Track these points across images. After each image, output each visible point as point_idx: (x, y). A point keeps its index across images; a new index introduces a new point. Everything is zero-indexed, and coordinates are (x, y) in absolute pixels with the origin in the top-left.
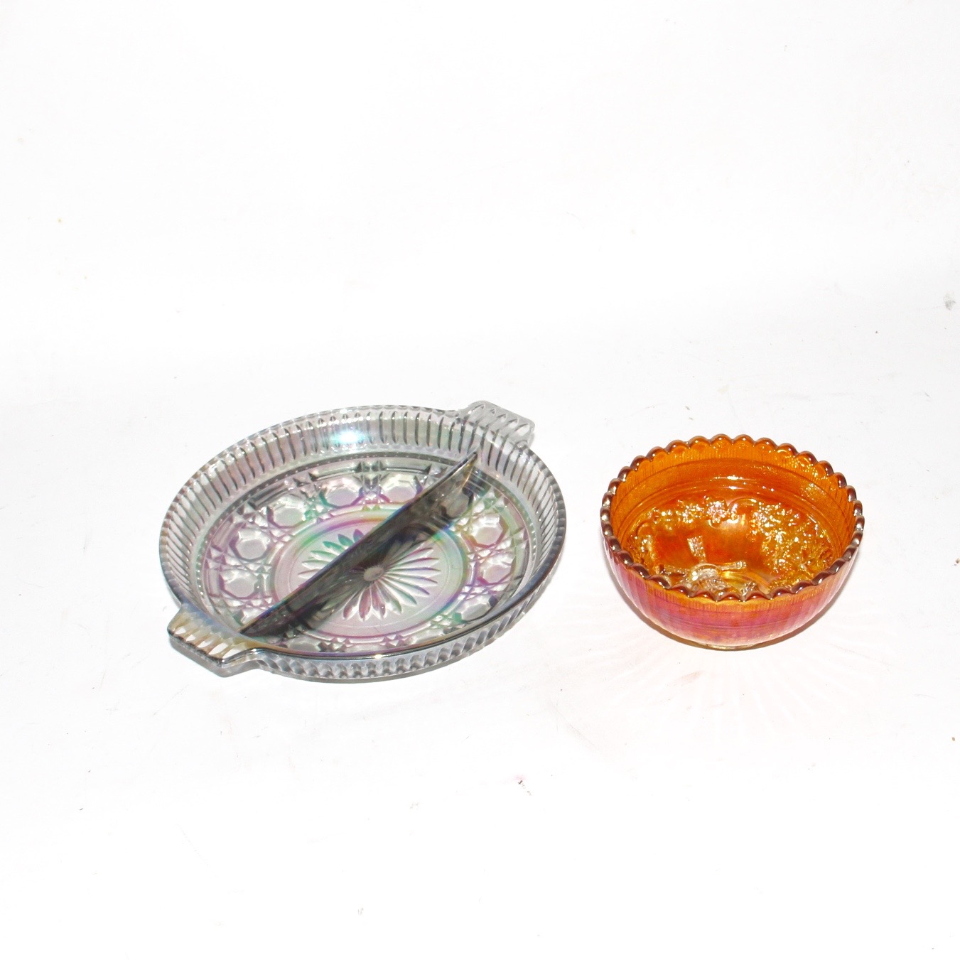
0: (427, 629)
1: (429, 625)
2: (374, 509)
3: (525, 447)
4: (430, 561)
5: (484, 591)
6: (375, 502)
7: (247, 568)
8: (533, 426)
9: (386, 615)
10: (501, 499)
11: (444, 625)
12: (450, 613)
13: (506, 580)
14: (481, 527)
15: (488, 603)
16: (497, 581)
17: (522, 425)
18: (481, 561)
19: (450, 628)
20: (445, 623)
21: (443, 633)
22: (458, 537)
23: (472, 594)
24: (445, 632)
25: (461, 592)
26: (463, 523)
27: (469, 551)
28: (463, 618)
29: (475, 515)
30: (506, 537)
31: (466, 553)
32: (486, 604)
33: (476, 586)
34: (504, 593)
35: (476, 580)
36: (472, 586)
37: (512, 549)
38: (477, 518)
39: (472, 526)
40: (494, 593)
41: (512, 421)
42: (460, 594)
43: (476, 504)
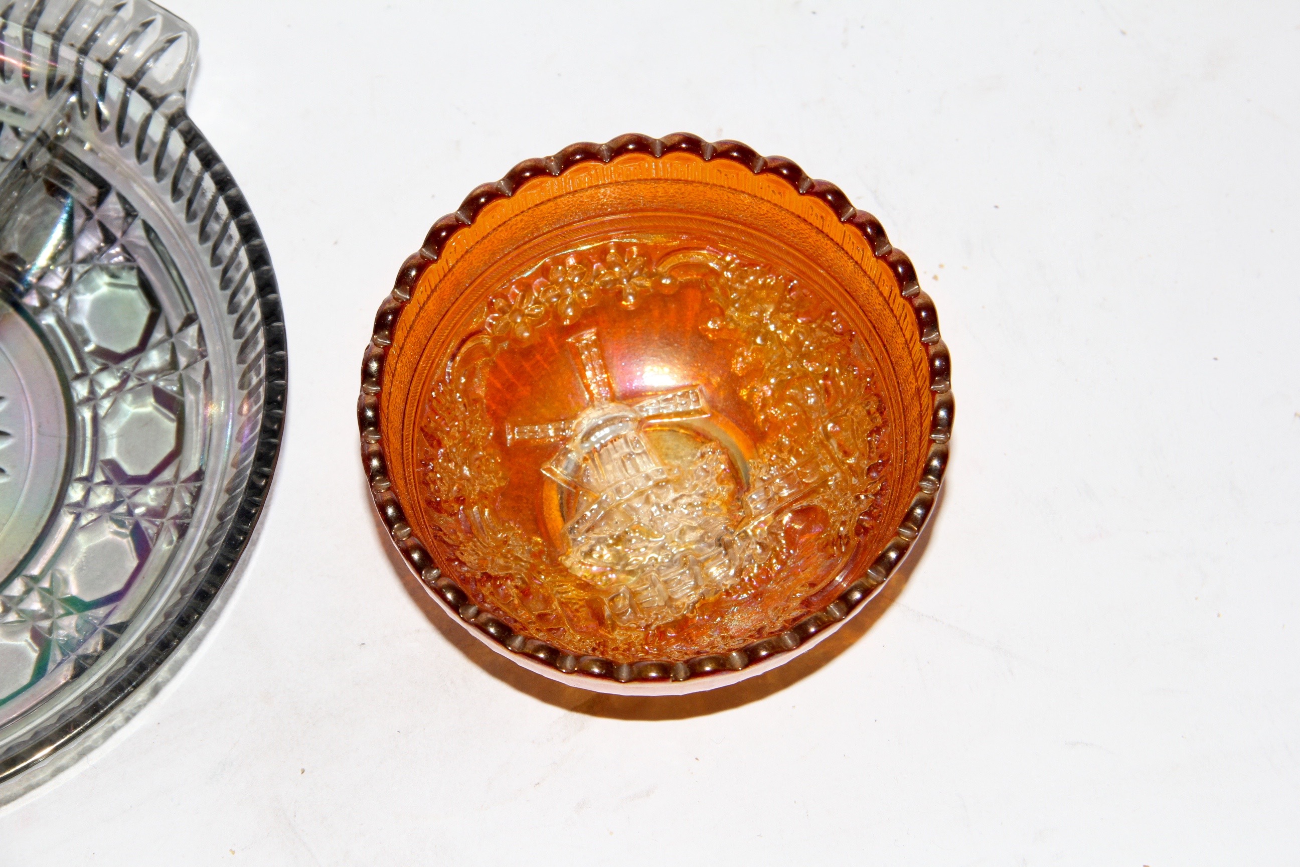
3: (182, 112)
5: (115, 504)
8: (194, 40)
10: (138, 222)
11: (33, 611)
12: (43, 573)
13: (167, 474)
14: (98, 293)
15: (128, 542)
16: (146, 471)
17: (171, 41)
18: (106, 404)
19: (46, 624)
20: (35, 604)
21: (30, 640)
22: (49, 326)
23: (92, 510)
24: (37, 636)
25: (66, 502)
26: (55, 282)
27: (78, 370)
28: (74, 590)
29: (83, 261)
30: (159, 334)
31: (70, 375)
32: (127, 543)
33: (99, 484)
34: (164, 520)
35: (98, 464)
36: (89, 484)
37: (175, 376)
38: (86, 272)
39: (77, 292)
40: (144, 515)
41: (146, 25)
42: (64, 510)
43: (82, 231)
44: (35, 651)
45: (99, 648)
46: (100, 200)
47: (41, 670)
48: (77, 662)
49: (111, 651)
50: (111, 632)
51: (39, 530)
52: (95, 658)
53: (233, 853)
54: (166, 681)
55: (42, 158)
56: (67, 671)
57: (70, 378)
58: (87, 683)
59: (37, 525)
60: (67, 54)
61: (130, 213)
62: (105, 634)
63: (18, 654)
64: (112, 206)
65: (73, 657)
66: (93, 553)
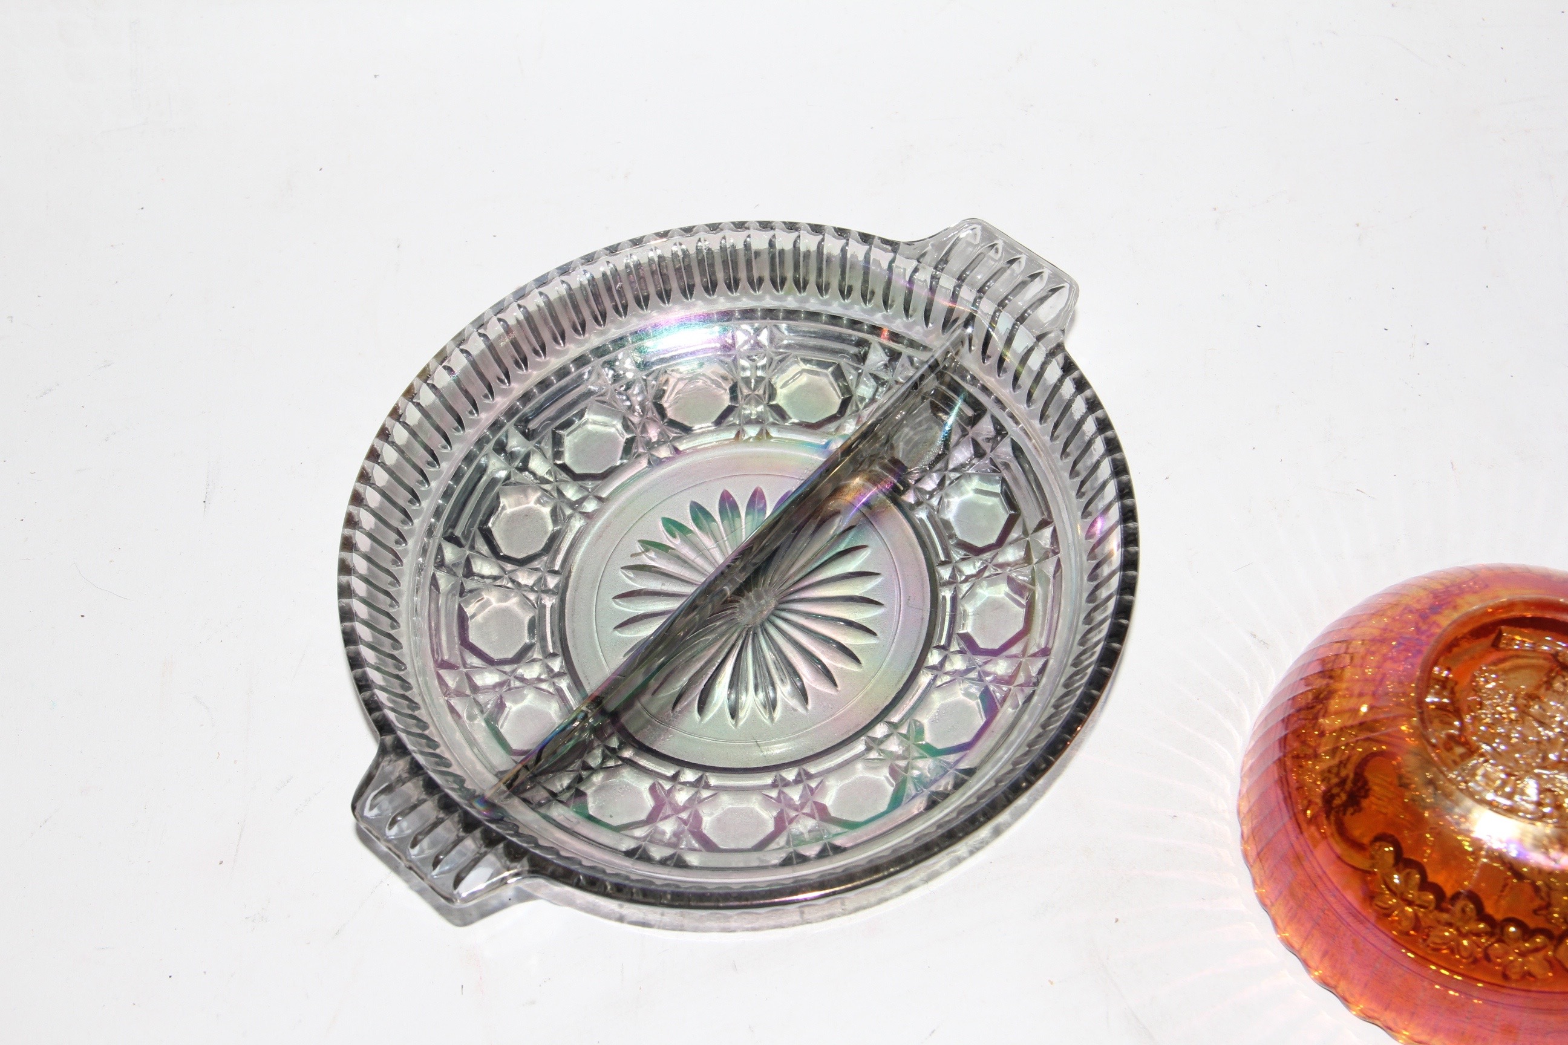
0: (857, 757)
1: (860, 747)
2: (758, 437)
3: (1060, 347)
4: (864, 579)
5: (968, 671)
6: (759, 421)
7: (513, 581)
8: (1074, 291)
9: (777, 714)
10: (1007, 441)
11: (891, 752)
12: (902, 721)
13: (1015, 650)
14: (966, 497)
15: (978, 704)
16: (996, 646)
17: (1054, 291)
18: (965, 587)
19: (902, 763)
20: (894, 746)
21: (888, 775)
22: (921, 520)
23: (947, 673)
24: (893, 772)
25: (925, 665)
26: (930, 484)
27: (943, 558)
28: (928, 738)
29: (954, 470)
30: (1014, 535)
31: (935, 562)
32: (975, 704)
33: (954, 653)
34: (1012, 687)
35: (955, 636)
36: (947, 652)
37: (1027, 570)
38: (957, 479)
39: (947, 495)
40: (991, 682)
41: (1033, 277)
42: (923, 671)
43: (957, 444)
44: (892, 786)
45: (950, 787)
46: (973, 421)
47: (896, 801)
48: (930, 797)
49: (961, 790)
50: (962, 776)
51: (901, 685)
52: (945, 795)
53: (1052, 983)
54: (1008, 825)
55: (931, 383)
56: (919, 805)
57: (936, 564)
58: (938, 815)
59: (899, 681)
60: (967, 294)
61: (1000, 431)
62: (956, 777)
63: (877, 787)
64: (986, 427)
65: (927, 792)
66: (944, 710)
